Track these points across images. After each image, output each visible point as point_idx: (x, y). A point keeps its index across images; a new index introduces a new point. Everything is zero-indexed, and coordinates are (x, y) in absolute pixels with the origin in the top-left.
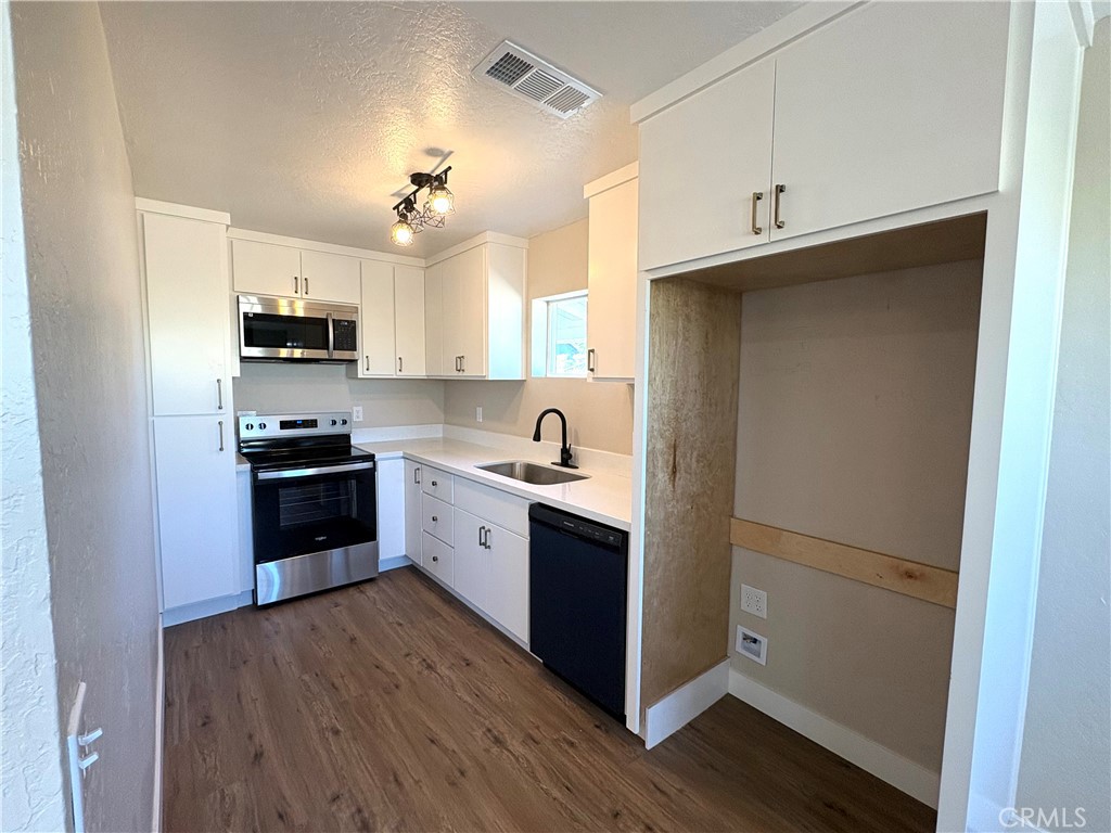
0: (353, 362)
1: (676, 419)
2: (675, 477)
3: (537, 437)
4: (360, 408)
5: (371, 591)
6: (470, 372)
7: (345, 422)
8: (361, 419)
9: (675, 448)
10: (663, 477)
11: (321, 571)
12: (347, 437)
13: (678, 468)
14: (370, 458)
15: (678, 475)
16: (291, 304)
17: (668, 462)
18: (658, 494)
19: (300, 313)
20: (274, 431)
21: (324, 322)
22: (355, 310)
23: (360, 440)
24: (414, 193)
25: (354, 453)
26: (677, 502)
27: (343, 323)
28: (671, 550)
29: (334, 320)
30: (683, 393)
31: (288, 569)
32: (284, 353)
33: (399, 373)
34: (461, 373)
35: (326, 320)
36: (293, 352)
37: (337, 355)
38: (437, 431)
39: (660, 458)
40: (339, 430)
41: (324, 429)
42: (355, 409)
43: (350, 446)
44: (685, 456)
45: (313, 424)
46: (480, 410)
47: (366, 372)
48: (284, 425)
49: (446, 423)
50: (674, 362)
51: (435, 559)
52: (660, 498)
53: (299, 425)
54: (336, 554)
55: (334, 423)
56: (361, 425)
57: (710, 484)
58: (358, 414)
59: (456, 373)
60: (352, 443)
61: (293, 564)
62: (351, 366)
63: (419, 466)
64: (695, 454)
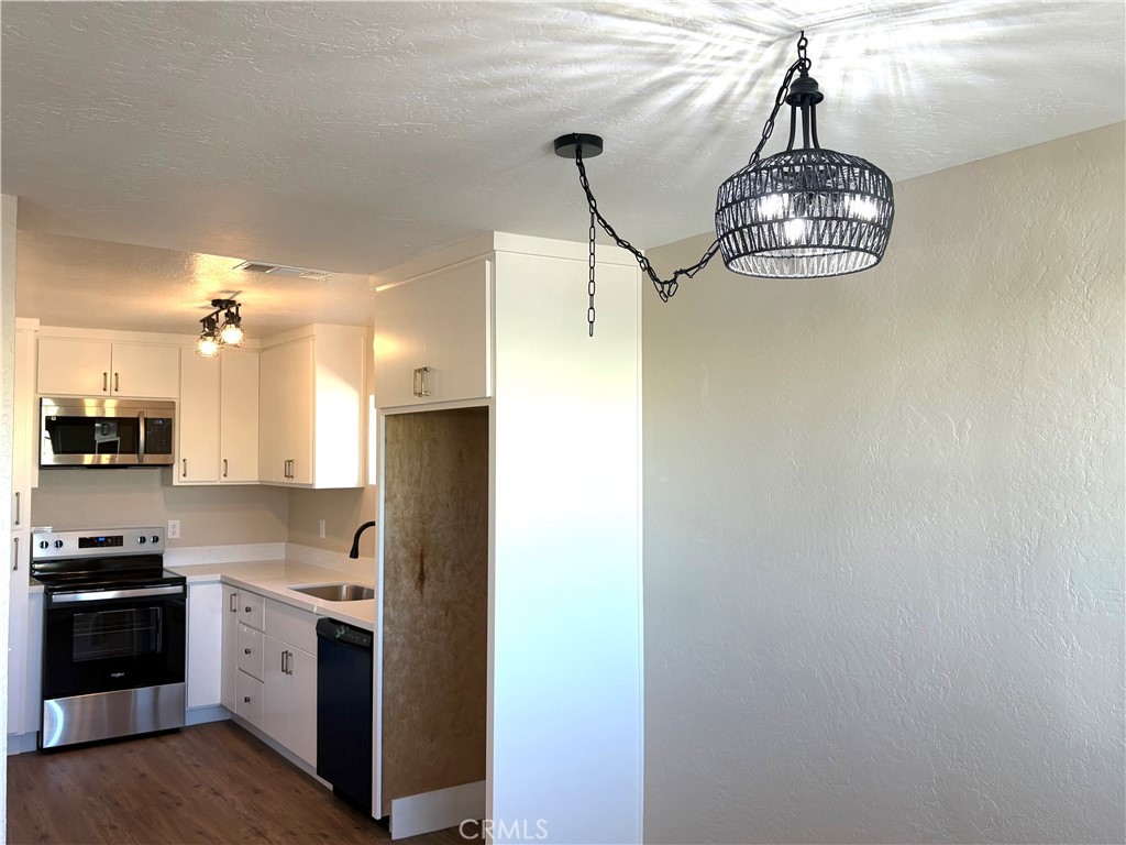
0: (169, 466)
1: (424, 531)
2: (422, 584)
3: (354, 554)
4: (177, 522)
5: (173, 742)
6: (299, 480)
7: (156, 539)
8: (177, 536)
9: (422, 557)
10: (407, 583)
11: (122, 713)
12: (158, 558)
13: (427, 575)
14: (181, 581)
15: (427, 582)
16: (101, 405)
17: (413, 569)
18: (402, 598)
19: (110, 413)
20: (71, 549)
21: (137, 421)
22: (171, 405)
23: (172, 563)
24: (217, 313)
25: (166, 575)
26: (427, 607)
27: (156, 422)
28: (420, 652)
29: (146, 419)
30: (431, 508)
31: (77, 707)
32: (88, 459)
33: (223, 479)
34: (290, 481)
35: (137, 420)
36: (99, 459)
37: (148, 459)
38: (278, 551)
39: (402, 565)
40: (149, 548)
41: (130, 548)
42: (171, 523)
43: (162, 569)
44: (435, 565)
45: (118, 541)
46: (323, 524)
47: (183, 479)
48: (84, 543)
49: (290, 541)
50: (419, 481)
51: (247, 700)
52: (404, 602)
53: (102, 542)
54: (143, 695)
55: (143, 540)
56: (176, 543)
57: (470, 592)
58: (174, 528)
59: (286, 480)
60: (165, 565)
61: (83, 702)
62: (166, 470)
63: (235, 590)
64: (449, 563)
